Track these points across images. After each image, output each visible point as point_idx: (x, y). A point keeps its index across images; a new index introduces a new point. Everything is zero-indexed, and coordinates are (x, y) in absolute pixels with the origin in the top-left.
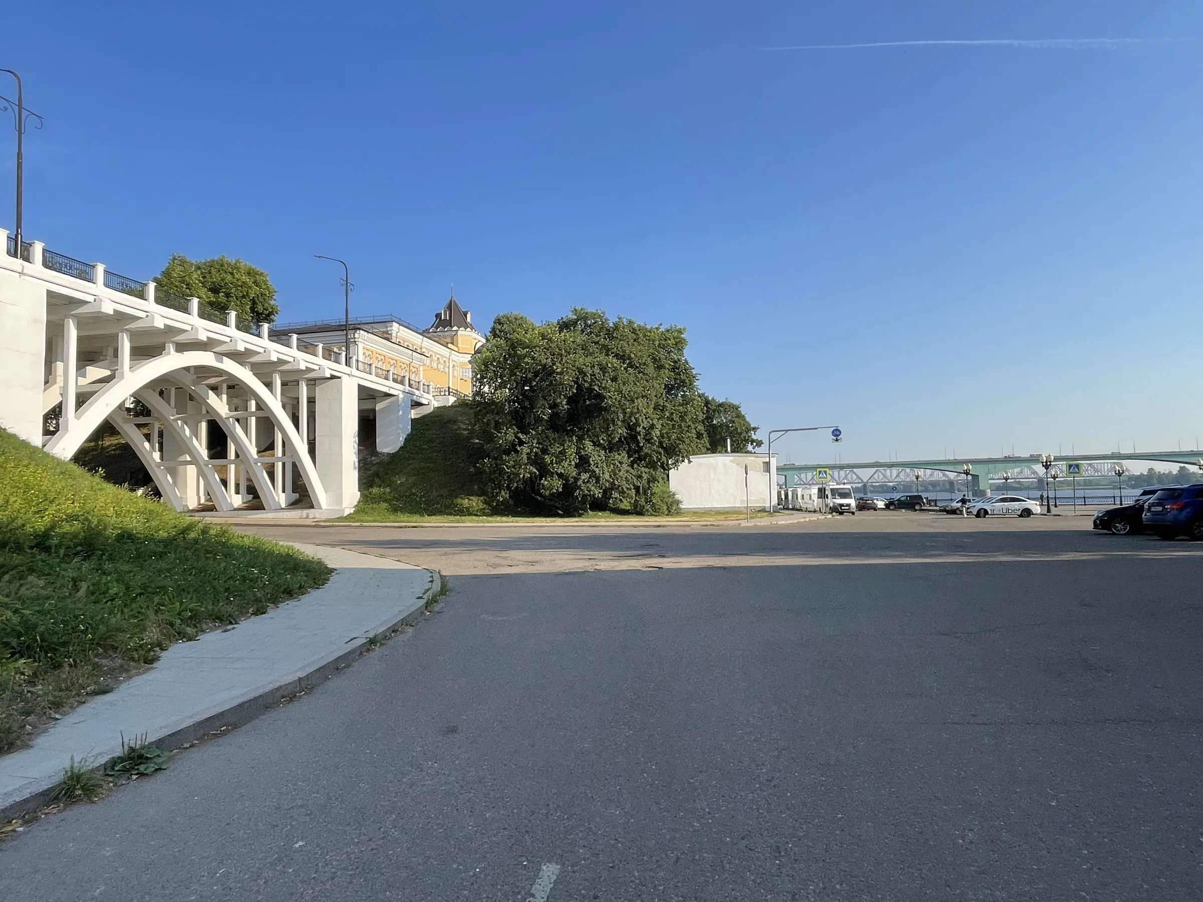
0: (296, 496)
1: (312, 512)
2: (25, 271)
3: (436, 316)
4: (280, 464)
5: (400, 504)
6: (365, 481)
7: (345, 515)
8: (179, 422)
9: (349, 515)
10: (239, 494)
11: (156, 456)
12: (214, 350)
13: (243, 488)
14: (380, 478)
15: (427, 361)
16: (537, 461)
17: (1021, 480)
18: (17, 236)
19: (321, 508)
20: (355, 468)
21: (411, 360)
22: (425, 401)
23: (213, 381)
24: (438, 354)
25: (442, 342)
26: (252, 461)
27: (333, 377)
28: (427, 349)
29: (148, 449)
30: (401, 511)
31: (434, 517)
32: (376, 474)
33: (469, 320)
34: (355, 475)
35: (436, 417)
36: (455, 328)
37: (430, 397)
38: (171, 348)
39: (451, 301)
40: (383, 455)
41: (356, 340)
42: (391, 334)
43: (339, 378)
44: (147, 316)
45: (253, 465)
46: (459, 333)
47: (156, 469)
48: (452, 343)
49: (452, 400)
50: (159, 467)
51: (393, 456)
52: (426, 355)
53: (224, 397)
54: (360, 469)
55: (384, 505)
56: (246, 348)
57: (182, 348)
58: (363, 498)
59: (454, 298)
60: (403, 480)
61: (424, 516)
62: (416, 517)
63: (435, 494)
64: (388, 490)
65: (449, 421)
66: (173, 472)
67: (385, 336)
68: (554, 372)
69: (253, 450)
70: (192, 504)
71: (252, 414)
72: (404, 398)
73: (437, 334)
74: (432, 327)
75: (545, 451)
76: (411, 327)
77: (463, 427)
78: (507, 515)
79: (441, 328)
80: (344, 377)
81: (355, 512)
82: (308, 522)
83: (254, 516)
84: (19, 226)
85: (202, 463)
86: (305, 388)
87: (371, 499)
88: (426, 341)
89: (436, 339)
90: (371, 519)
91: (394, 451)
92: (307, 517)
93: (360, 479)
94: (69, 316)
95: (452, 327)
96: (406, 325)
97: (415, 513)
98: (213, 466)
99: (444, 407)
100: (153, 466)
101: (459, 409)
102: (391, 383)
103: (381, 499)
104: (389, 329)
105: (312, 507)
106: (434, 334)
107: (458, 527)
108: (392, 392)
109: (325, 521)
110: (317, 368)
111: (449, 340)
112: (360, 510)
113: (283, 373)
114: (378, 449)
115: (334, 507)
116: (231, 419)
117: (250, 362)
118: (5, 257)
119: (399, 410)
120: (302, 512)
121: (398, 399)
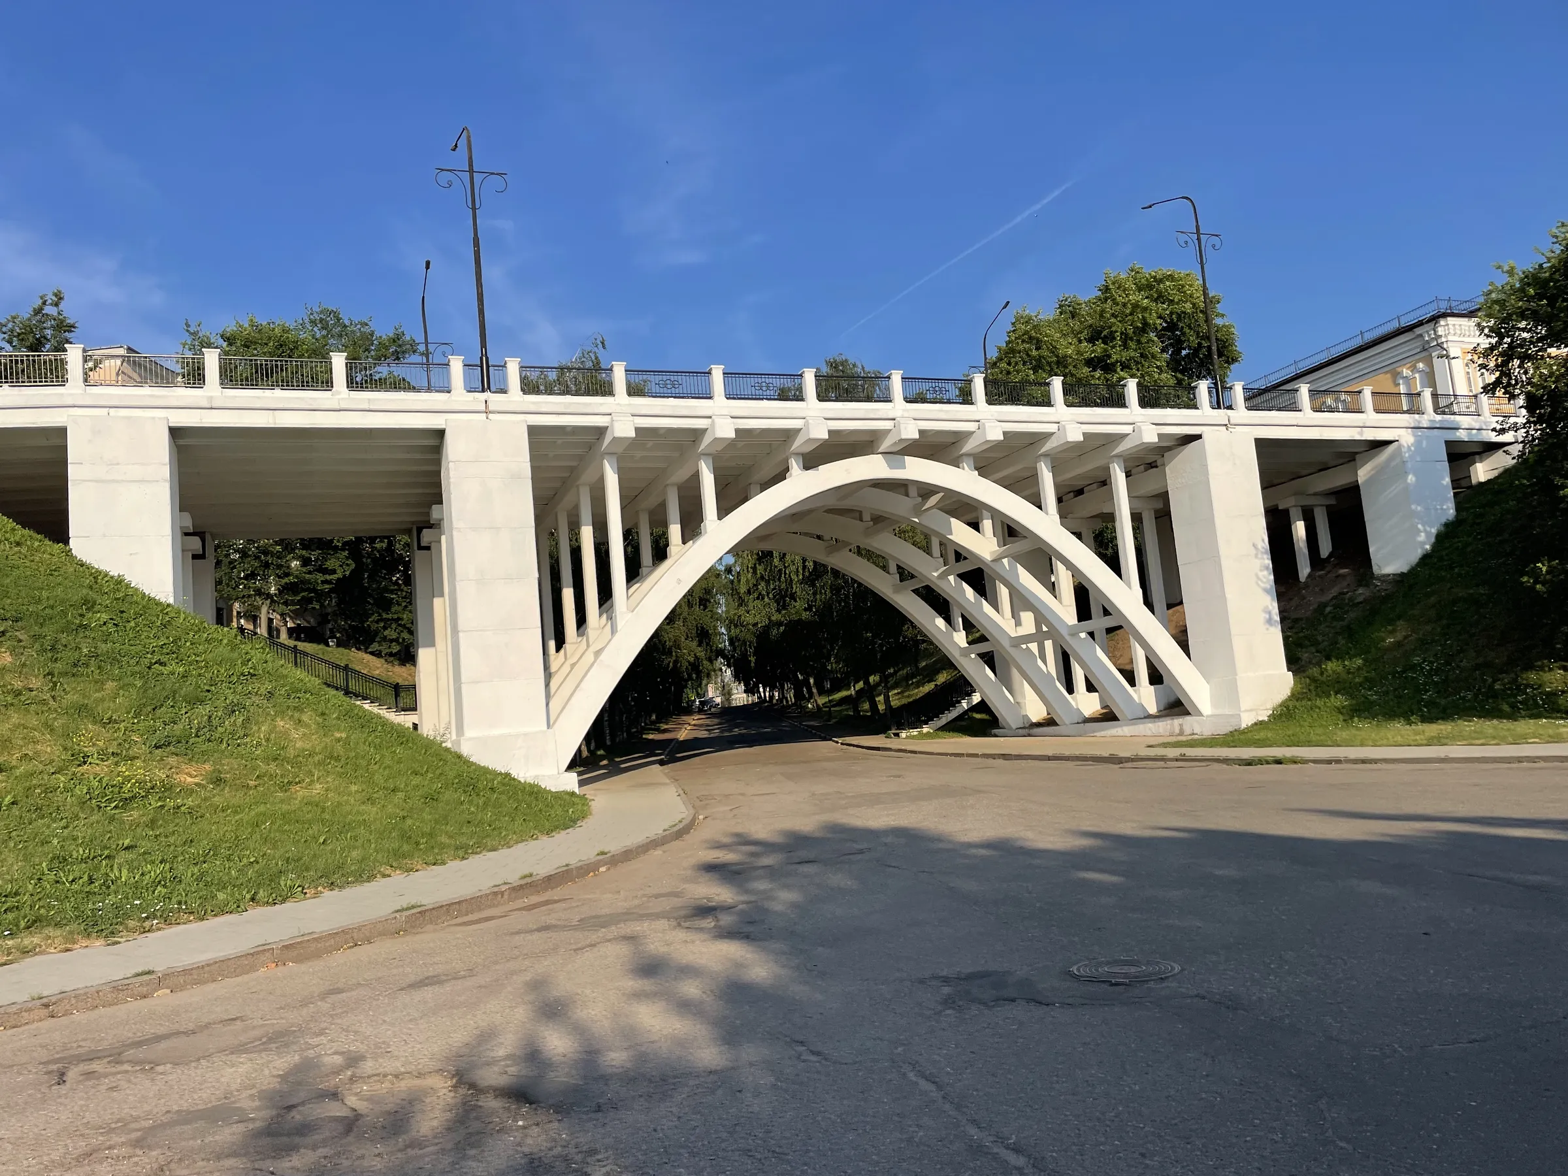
1: (1187, 721)
2: (491, 408)
7: (1244, 726)
8: (950, 578)
9: (1254, 724)
11: (960, 637)
12: (880, 450)
19: (1200, 714)
27: (1184, 440)
29: (943, 629)
34: (1273, 636)
40: (1384, 582)
41: (1443, 339)
43: (1199, 437)
44: (713, 424)
45: (1068, 638)
47: (962, 660)
50: (968, 655)
51: (1401, 580)
53: (987, 524)
60: (1399, 636)
64: (1359, 663)
72: (1417, 444)
80: (1211, 434)
81: (1272, 719)
85: (1006, 643)
86: (1120, 476)
87: (1318, 686)
91: (1405, 569)
94: (602, 455)
100: (957, 654)
102: (1370, 418)
105: (1186, 713)
110: (1134, 429)
113: (1053, 459)
114: (1375, 569)
115: (1227, 712)
116: (1005, 561)
117: (968, 455)
118: (460, 396)
119: (1406, 473)
120: (1176, 723)
121: (1400, 447)
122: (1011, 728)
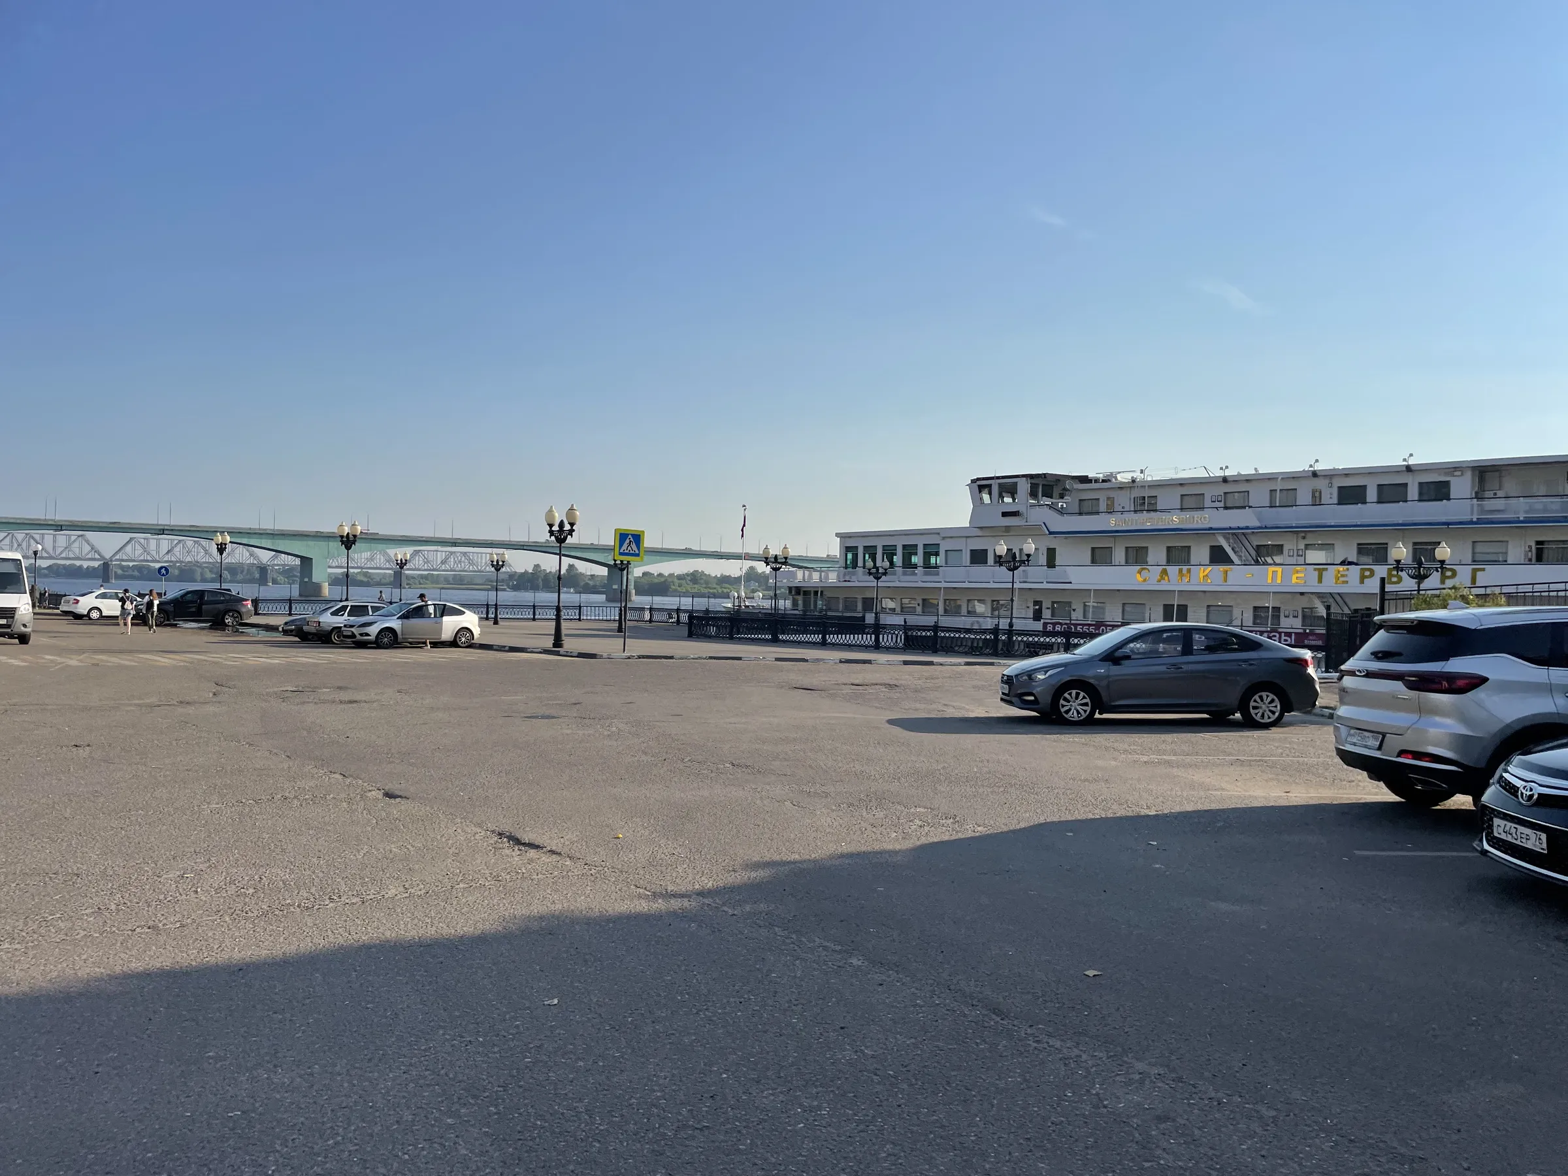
17: (370, 571)
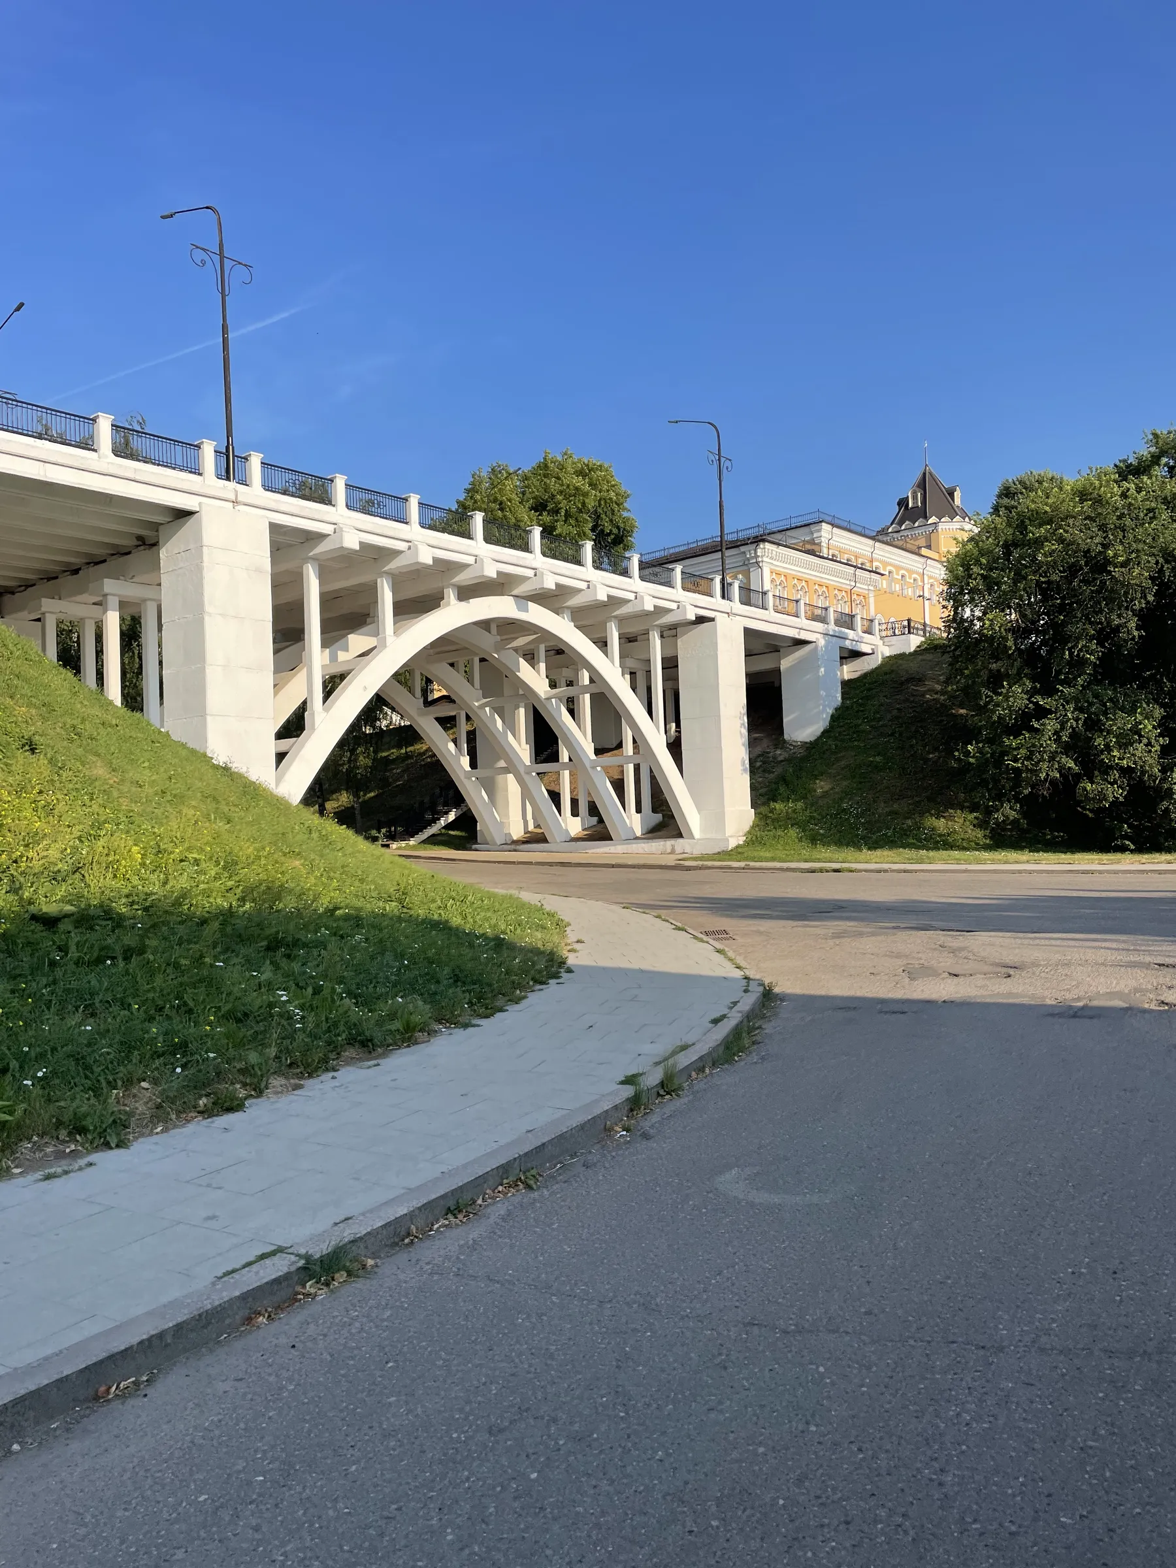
0: (658, 817)
1: (679, 844)
2: (240, 499)
3: (899, 504)
4: (631, 767)
5: (822, 828)
6: (763, 791)
7: (730, 848)
8: (487, 709)
9: (737, 847)
10: (577, 816)
11: (465, 761)
12: (513, 593)
13: (583, 807)
14: (787, 785)
15: (884, 583)
16: (1079, 746)
18: (227, 448)
19: (692, 836)
20: (745, 770)
21: (854, 584)
22: (865, 648)
23: (521, 641)
24: (903, 568)
25: (909, 546)
26: (588, 765)
27: (701, 620)
28: (881, 561)
29: (454, 753)
30: (821, 840)
31: (879, 852)
32: (783, 779)
33: (958, 501)
34: (745, 780)
35: (886, 674)
36: (933, 520)
37: (874, 639)
38: (451, 595)
39: (924, 474)
40: (794, 746)
41: (760, 559)
42: (819, 544)
43: (712, 620)
44: (409, 548)
45: (589, 769)
46: (941, 526)
47: (465, 781)
48: (929, 547)
49: (915, 641)
50: (470, 778)
51: (811, 747)
52: (882, 572)
53: (542, 666)
54: (753, 770)
55: (793, 832)
56: (557, 585)
57: (466, 593)
58: (760, 819)
59: (930, 468)
60: (827, 787)
61: (861, 850)
62: (849, 853)
63: (882, 808)
64: (800, 805)
65: (911, 680)
66: (489, 786)
67: (808, 547)
68: (1108, 562)
69: (588, 747)
70: (517, 832)
71: (585, 689)
72: (826, 646)
73: (902, 533)
74: (892, 524)
75: (1093, 725)
76: (853, 527)
77: (934, 689)
78: (1021, 848)
79: (907, 522)
80: (720, 618)
81: (748, 843)
82: (671, 860)
83: (598, 850)
84: (229, 434)
85: (522, 770)
86: (658, 642)
87: (773, 820)
88: (880, 549)
89: (900, 543)
90: (768, 855)
91: (813, 739)
92: (673, 852)
93: (753, 788)
94: (307, 560)
95: (926, 518)
96: (845, 524)
97: (848, 845)
98: (538, 774)
99: (902, 656)
100: (462, 776)
101: (928, 657)
102: (803, 622)
103: (790, 821)
104: (815, 535)
105: (680, 835)
106: (895, 535)
107: (916, 871)
108: (804, 636)
109: (695, 859)
110: (674, 606)
111: (922, 542)
112: (754, 839)
113: (622, 621)
114: (786, 737)
115: (713, 836)
116: (553, 700)
117: (568, 608)
118: (210, 480)
119: (819, 667)
120: (667, 844)
121: (816, 647)
122: (495, 844)
